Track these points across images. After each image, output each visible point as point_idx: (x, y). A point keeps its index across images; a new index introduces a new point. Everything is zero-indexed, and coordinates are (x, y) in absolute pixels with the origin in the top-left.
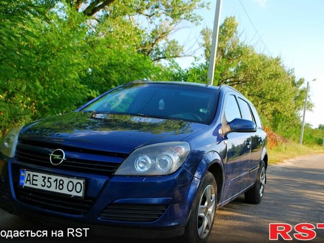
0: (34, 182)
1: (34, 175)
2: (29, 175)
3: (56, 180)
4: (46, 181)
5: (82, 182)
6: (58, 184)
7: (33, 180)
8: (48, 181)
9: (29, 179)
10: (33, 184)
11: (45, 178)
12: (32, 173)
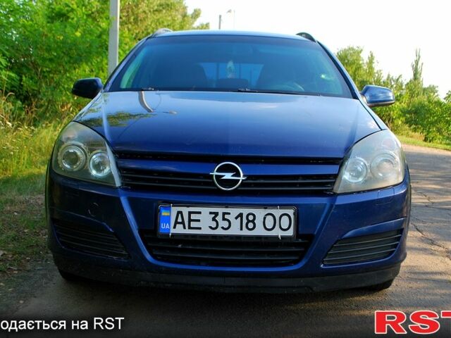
0: (193, 224)
1: (190, 213)
2: (180, 213)
3: (241, 215)
4: (219, 218)
5: (291, 212)
6: (245, 221)
7: (190, 220)
8: (224, 219)
9: (180, 220)
10: (190, 228)
11: (216, 214)
12: (185, 210)
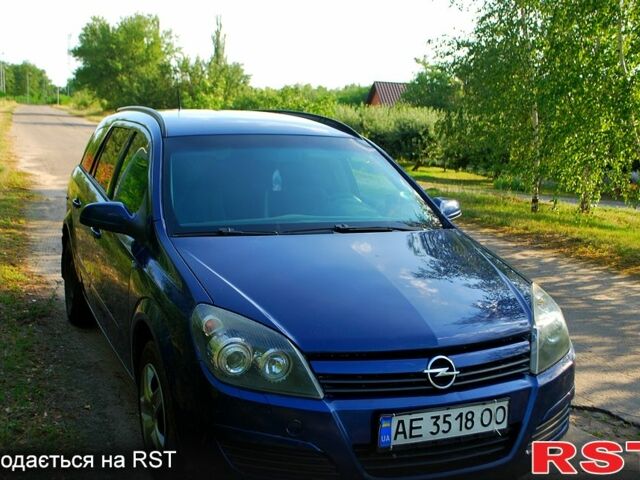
0: (414, 433)
1: (412, 421)
2: (402, 422)
3: (461, 415)
4: (440, 422)
6: (464, 420)
7: (412, 428)
8: (445, 422)
9: (401, 430)
10: (411, 436)
11: (438, 418)
12: (407, 419)
